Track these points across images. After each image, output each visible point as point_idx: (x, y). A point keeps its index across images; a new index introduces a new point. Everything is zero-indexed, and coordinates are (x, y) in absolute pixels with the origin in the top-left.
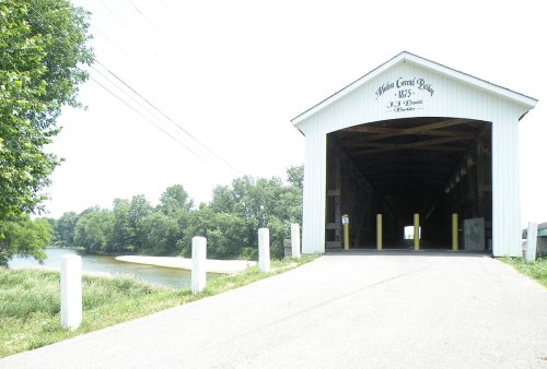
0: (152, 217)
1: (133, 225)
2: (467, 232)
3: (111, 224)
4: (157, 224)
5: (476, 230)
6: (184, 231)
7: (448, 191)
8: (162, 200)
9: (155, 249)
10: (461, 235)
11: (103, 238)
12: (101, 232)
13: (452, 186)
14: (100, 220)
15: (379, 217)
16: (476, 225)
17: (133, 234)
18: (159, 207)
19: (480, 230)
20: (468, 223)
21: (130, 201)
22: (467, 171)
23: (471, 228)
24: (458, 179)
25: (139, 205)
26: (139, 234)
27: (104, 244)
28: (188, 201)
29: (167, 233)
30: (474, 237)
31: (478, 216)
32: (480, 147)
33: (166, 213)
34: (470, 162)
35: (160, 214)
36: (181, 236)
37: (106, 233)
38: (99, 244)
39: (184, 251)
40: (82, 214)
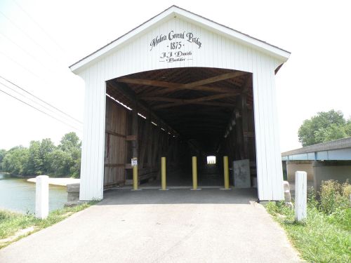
0: (54, 152)
1: (42, 158)
2: (236, 172)
3: (27, 157)
4: (57, 157)
5: (243, 170)
6: (75, 161)
7: (226, 136)
8: (62, 142)
9: (55, 173)
10: (231, 173)
11: (21, 166)
12: (19, 163)
13: (228, 133)
14: (20, 155)
15: (163, 160)
16: (243, 166)
17: (42, 163)
18: (60, 146)
19: (246, 170)
20: (237, 164)
21: (41, 142)
22: (236, 121)
23: (240, 169)
24: (231, 128)
25: (46, 145)
26: (46, 163)
27: (21, 171)
28: (79, 142)
29: (64, 162)
30: (242, 176)
31: (245, 158)
32: (244, 102)
33: (64, 150)
34: (237, 115)
35: (60, 150)
36: (73, 164)
37: (23, 162)
38: (18, 170)
39: (75, 174)
40: (9, 151)
